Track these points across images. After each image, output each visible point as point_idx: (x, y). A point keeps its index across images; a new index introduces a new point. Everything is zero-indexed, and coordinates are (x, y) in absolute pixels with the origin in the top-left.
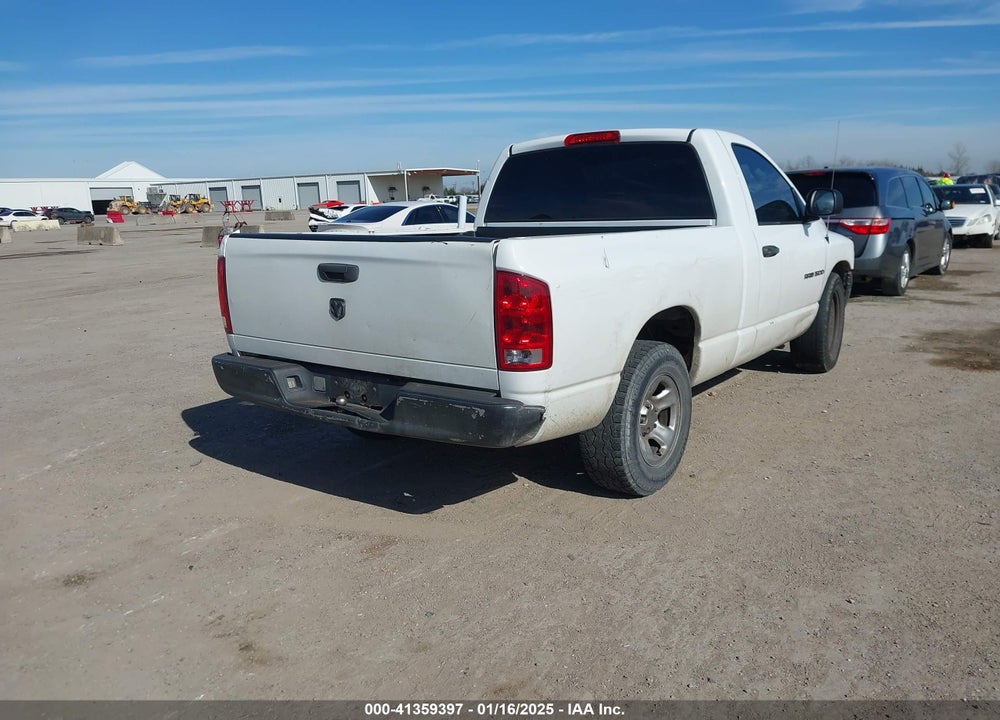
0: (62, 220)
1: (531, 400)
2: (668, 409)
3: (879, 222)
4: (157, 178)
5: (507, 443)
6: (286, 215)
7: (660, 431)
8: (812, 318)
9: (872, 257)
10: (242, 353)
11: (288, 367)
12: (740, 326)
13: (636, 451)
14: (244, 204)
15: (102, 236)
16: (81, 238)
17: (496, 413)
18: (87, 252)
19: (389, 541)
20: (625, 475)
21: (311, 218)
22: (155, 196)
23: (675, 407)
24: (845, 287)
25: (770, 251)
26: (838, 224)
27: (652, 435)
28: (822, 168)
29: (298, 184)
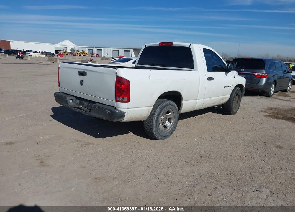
0: (46, 55)
1: (122, 110)
2: (171, 118)
3: (264, 75)
4: (74, 45)
5: (116, 120)
6: (107, 59)
7: (168, 124)
8: (227, 99)
9: (261, 85)
10: (62, 93)
11: (71, 97)
12: (198, 99)
13: (157, 127)
14: (97, 54)
15: (54, 60)
16: (49, 60)
17: (113, 112)
18: (49, 64)
19: (89, 144)
20: (153, 133)
21: (112, 60)
22: (72, 50)
23: (173, 118)
24: (242, 92)
25: (210, 79)
26: (252, 74)
27: (165, 124)
28: (251, 57)
29: (113, 50)
